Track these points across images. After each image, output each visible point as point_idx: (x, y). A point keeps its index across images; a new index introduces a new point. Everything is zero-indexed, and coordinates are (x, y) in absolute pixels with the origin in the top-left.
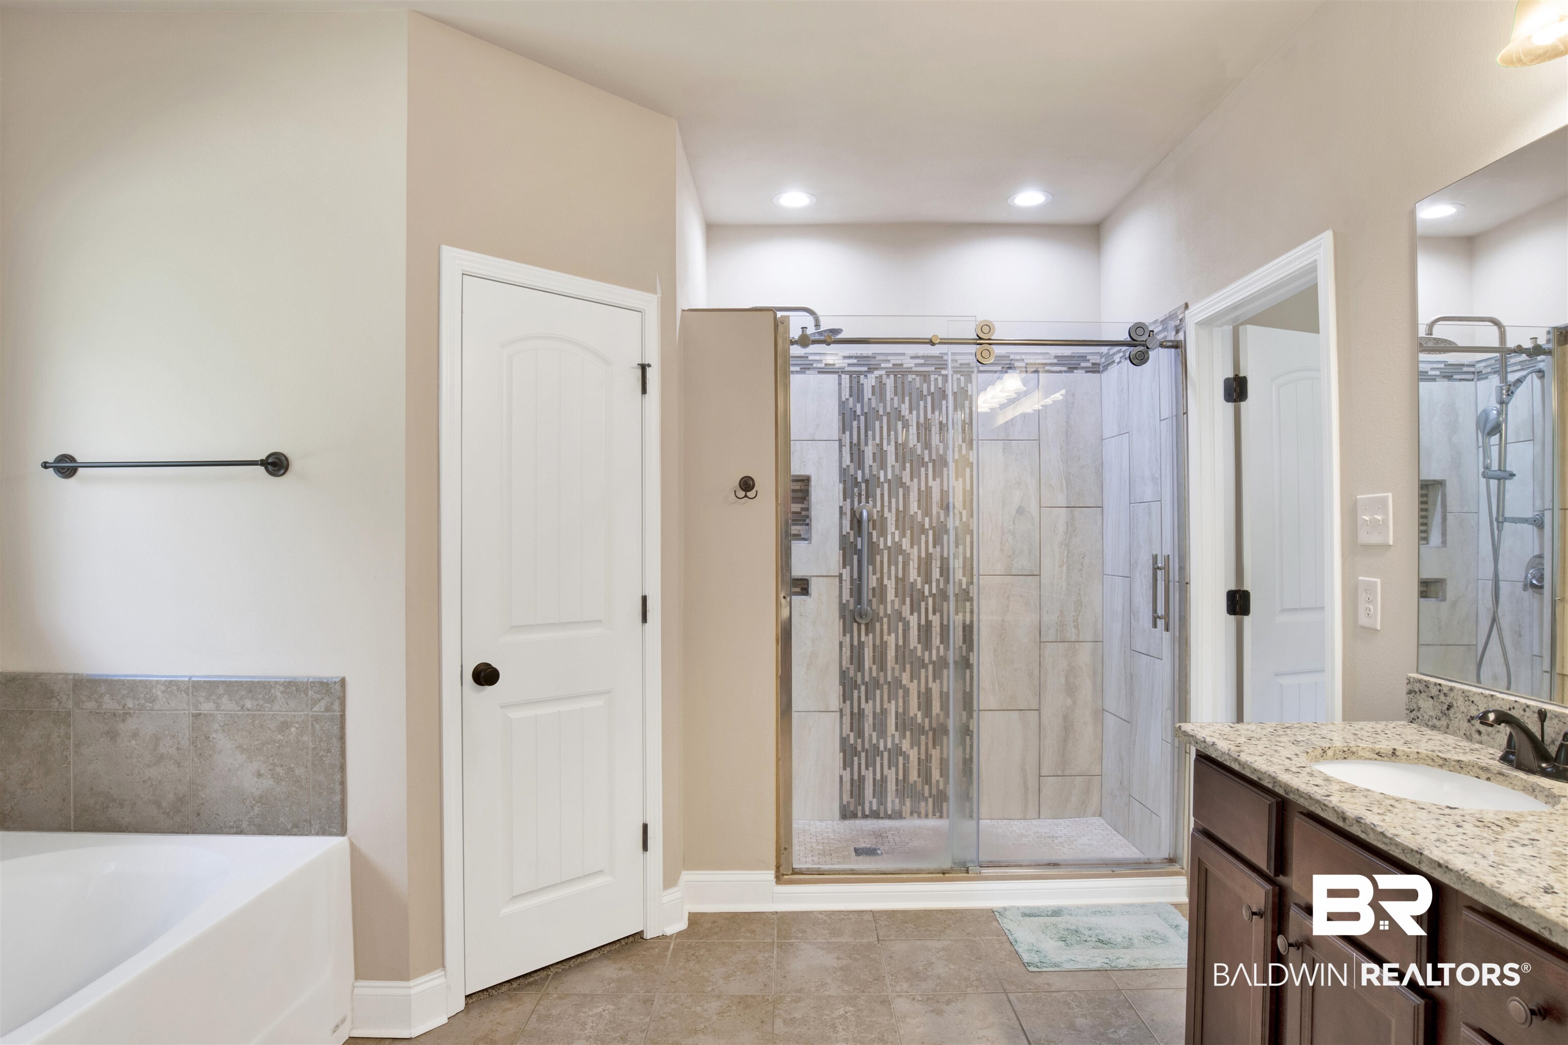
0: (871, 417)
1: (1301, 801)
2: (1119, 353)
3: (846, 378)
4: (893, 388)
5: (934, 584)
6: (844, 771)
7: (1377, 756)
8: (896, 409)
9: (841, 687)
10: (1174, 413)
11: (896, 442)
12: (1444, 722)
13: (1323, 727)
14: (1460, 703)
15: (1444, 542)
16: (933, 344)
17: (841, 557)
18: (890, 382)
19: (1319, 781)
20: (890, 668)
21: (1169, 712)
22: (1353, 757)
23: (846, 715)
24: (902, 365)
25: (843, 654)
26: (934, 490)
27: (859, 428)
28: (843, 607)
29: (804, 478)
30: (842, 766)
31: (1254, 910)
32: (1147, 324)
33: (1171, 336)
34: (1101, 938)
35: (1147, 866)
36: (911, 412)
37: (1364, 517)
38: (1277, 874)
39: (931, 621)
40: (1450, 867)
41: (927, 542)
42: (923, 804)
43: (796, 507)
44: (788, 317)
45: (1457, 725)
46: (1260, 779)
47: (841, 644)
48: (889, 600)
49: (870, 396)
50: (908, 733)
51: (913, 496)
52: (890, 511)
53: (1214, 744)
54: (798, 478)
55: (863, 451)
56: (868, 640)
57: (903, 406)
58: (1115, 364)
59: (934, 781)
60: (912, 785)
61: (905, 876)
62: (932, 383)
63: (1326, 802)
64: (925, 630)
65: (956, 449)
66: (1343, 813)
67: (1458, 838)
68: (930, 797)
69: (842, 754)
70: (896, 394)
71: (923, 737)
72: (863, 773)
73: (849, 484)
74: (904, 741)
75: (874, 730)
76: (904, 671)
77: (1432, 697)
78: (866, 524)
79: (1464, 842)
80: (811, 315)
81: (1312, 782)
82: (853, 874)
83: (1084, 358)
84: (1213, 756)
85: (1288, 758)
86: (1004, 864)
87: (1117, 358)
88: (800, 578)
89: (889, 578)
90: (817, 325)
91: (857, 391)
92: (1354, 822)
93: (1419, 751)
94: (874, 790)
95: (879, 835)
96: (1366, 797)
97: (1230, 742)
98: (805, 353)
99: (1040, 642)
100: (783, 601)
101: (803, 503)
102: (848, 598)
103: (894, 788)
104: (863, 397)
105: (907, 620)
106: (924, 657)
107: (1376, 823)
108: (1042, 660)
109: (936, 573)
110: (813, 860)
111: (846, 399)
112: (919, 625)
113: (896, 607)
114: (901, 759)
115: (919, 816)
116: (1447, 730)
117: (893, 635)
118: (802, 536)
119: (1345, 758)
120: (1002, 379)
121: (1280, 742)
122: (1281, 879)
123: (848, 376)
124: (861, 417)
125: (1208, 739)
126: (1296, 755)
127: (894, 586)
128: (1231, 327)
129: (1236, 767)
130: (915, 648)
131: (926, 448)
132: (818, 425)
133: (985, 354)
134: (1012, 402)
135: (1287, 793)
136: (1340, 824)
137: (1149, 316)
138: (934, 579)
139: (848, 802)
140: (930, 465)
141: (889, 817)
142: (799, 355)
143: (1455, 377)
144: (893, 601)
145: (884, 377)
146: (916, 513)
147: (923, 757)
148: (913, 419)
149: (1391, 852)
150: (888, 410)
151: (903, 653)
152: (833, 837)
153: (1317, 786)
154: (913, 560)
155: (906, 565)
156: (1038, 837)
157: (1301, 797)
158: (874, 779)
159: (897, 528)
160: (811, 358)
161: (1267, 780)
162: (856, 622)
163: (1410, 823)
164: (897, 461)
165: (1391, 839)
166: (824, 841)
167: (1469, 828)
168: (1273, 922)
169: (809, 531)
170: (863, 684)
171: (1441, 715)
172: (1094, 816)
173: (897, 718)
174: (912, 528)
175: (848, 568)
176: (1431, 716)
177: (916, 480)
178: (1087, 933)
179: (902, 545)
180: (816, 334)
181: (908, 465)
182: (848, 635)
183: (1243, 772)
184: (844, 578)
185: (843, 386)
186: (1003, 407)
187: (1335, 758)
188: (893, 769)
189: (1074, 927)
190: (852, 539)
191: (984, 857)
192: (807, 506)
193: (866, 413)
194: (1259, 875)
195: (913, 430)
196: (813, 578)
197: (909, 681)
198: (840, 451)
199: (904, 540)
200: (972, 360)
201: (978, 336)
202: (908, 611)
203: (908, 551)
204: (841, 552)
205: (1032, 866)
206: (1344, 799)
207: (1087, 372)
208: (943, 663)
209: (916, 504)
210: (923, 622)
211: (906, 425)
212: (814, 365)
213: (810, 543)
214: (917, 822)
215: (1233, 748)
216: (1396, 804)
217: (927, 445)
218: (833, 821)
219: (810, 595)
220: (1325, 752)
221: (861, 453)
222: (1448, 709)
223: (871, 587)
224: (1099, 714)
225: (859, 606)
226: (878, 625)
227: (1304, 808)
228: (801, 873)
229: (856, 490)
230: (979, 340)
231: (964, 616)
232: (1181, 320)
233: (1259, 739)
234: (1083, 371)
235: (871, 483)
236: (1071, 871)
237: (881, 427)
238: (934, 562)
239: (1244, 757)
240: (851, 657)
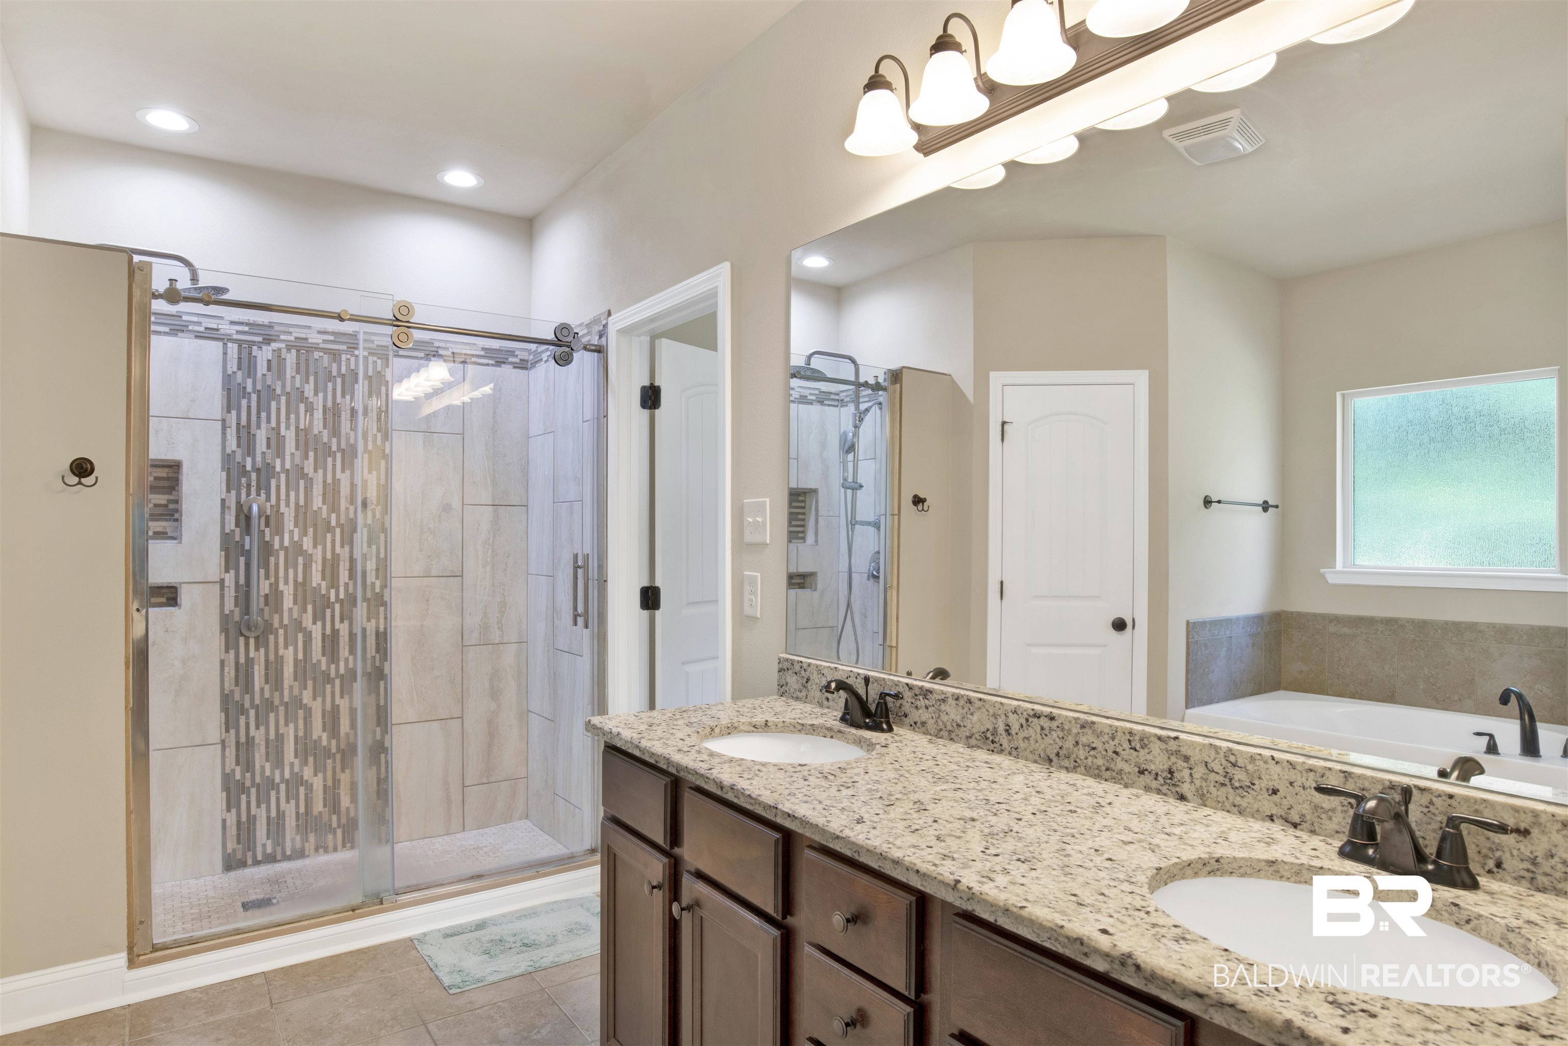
0: (266, 395)
1: (690, 777)
2: (547, 352)
3: (233, 348)
4: (295, 365)
5: (342, 589)
6: (228, 814)
7: (753, 729)
8: (298, 389)
9: (223, 715)
10: (596, 416)
11: (297, 427)
12: (804, 694)
13: (713, 707)
14: (815, 677)
15: (816, 541)
16: (342, 320)
17: (223, 559)
18: (291, 358)
19: (705, 757)
20: (288, 687)
21: (589, 707)
22: (736, 732)
23: (229, 747)
24: (306, 339)
25: (226, 674)
26: (343, 484)
27: (249, 407)
28: (225, 620)
29: (173, 464)
30: (224, 807)
31: (655, 884)
32: (573, 326)
33: (595, 340)
34: (525, 941)
35: (571, 860)
36: (316, 394)
37: (749, 519)
38: (672, 847)
39: (338, 630)
40: (796, 815)
41: (333, 541)
42: (330, 837)
43: (161, 499)
44: (150, 264)
45: (813, 695)
46: (657, 762)
47: (222, 663)
48: (285, 607)
49: (265, 371)
50: (311, 759)
51: (317, 489)
52: (288, 505)
53: (619, 734)
54: (163, 463)
55: (254, 435)
56: (258, 657)
57: (306, 386)
58: (543, 363)
59: (343, 809)
60: (316, 817)
61: (306, 923)
62: (343, 363)
63: (708, 775)
64: (331, 642)
65: (370, 439)
66: (721, 782)
67: (804, 790)
68: (339, 826)
69: (224, 794)
70: (298, 372)
71: (329, 762)
72: (253, 813)
73: (235, 473)
74: (306, 768)
75: (267, 760)
76: (305, 688)
77: (796, 673)
78: (257, 520)
79: (808, 793)
80: (186, 266)
81: (699, 759)
82: (239, 934)
83: (512, 353)
84: (618, 745)
85: (681, 739)
86: (423, 886)
87: (544, 356)
88: (165, 585)
89: (286, 583)
90: (194, 279)
91: (247, 364)
92: (729, 789)
93: (785, 720)
94: (268, 830)
95: (275, 881)
96: (740, 765)
97: (633, 730)
98: (177, 312)
99: (463, 646)
100: (136, 614)
101: (171, 494)
102: (232, 608)
103: (294, 824)
104: (256, 371)
105: (308, 629)
106: (330, 670)
107: (745, 788)
108: (464, 665)
109: (344, 576)
110: (184, 929)
111: (233, 372)
112: (324, 635)
113: (295, 616)
114: (302, 790)
115: (326, 851)
116: (806, 700)
117: (291, 648)
118: (169, 535)
119: (729, 733)
120: (427, 366)
121: (677, 725)
122: (677, 850)
123: (236, 346)
124: (253, 395)
125: (615, 730)
126: (689, 735)
127: (292, 592)
128: (648, 338)
129: (637, 753)
130: (319, 661)
131: (334, 436)
132: (193, 401)
133: (403, 337)
134: (437, 392)
135: (678, 772)
136: (719, 793)
137: (576, 318)
138: (342, 583)
139: (234, 850)
140: (339, 455)
141: (289, 858)
142: (168, 313)
143: (825, 402)
144: (290, 610)
145: (284, 351)
146: (320, 508)
147: (330, 783)
148: (319, 402)
149: (756, 811)
150: (288, 389)
151: (303, 669)
152: (213, 895)
153: (702, 761)
154: (316, 562)
155: (307, 567)
156: (462, 851)
157: (689, 773)
158: (268, 818)
159: (296, 525)
160: (185, 318)
161: (663, 762)
162: (242, 634)
163: (771, 783)
164: (297, 449)
165: (755, 799)
166: (200, 902)
167: (813, 780)
168: (670, 891)
169: (179, 529)
170: (252, 707)
171: (802, 687)
172: (521, 820)
173: (296, 743)
174: (315, 526)
175: (232, 572)
176: (795, 689)
177: (320, 472)
178: (512, 939)
179: (302, 545)
180: (192, 290)
181: (311, 454)
182: (232, 652)
183: (643, 757)
184: (227, 584)
185: (229, 356)
186: (429, 396)
187: (721, 735)
188: (293, 802)
189: (498, 937)
190: (237, 538)
191: (399, 884)
192: (176, 498)
193: (259, 391)
194: (658, 851)
195: (318, 415)
196: (183, 585)
197: (311, 699)
198: (224, 434)
199: (305, 539)
200: (387, 341)
201: (394, 316)
202: (310, 620)
203: (310, 552)
204: (223, 553)
205: (454, 882)
206: (722, 770)
207: (515, 367)
208: (352, 674)
209: (320, 498)
210: (328, 631)
211: (310, 409)
212: (190, 328)
213: (180, 542)
214: (323, 859)
215: (635, 736)
216: (763, 769)
217: (335, 432)
218: (213, 876)
219: (180, 606)
220: (713, 730)
221: (251, 438)
222: (807, 682)
223: (262, 593)
224: (524, 715)
225: (246, 617)
226: (272, 638)
227: (692, 782)
228: (165, 947)
229: (243, 480)
230: (396, 322)
231: (378, 623)
232: (604, 326)
233: (659, 725)
234: (511, 367)
235: (265, 473)
236: (495, 880)
237: (278, 409)
238: (341, 563)
239: (644, 743)
240: (237, 677)
